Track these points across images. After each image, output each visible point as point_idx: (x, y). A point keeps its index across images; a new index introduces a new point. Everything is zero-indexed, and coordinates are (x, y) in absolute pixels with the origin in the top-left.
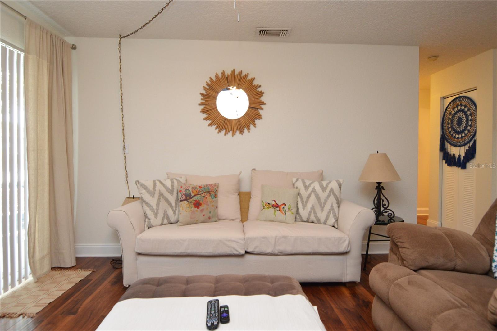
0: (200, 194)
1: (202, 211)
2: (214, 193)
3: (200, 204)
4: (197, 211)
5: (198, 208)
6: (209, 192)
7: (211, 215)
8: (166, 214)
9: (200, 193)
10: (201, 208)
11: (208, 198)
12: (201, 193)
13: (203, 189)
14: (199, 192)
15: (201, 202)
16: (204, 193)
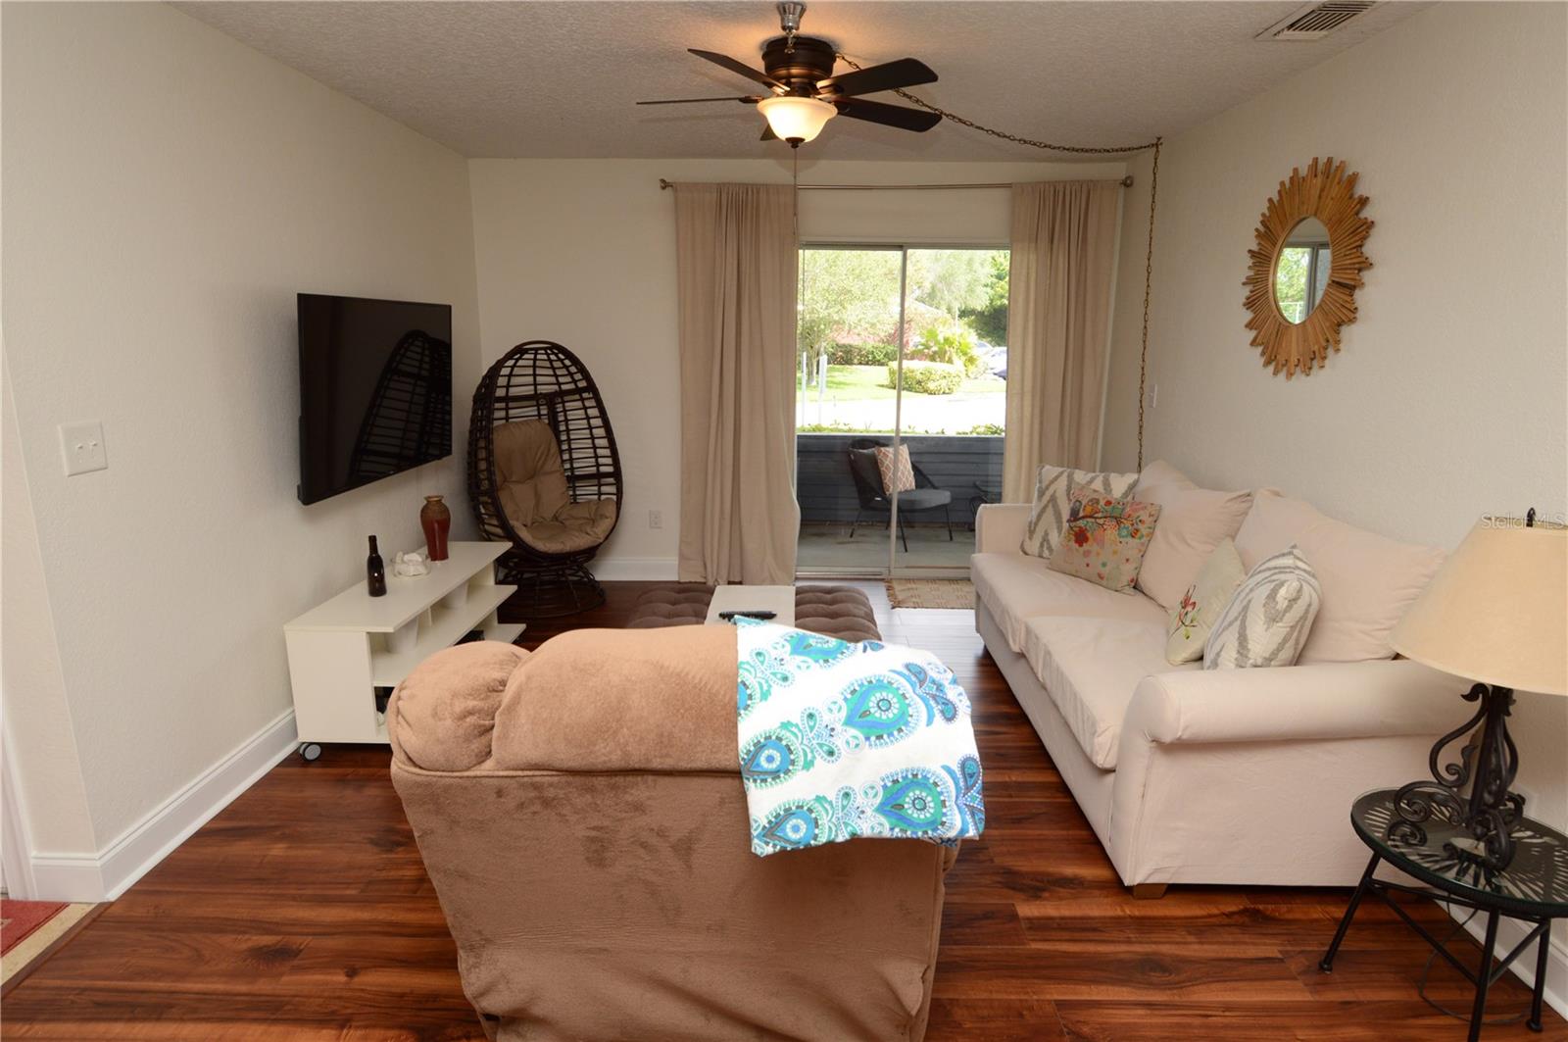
0: (1096, 518)
1: (1087, 554)
2: (1133, 525)
3: (1086, 539)
4: (1077, 550)
5: (1081, 545)
6: (1118, 520)
7: (1105, 571)
8: (1045, 539)
9: (1096, 515)
10: (1086, 546)
11: (1109, 532)
12: (1100, 515)
13: (1109, 508)
14: (1096, 513)
15: (1089, 535)
16: (1105, 517)
